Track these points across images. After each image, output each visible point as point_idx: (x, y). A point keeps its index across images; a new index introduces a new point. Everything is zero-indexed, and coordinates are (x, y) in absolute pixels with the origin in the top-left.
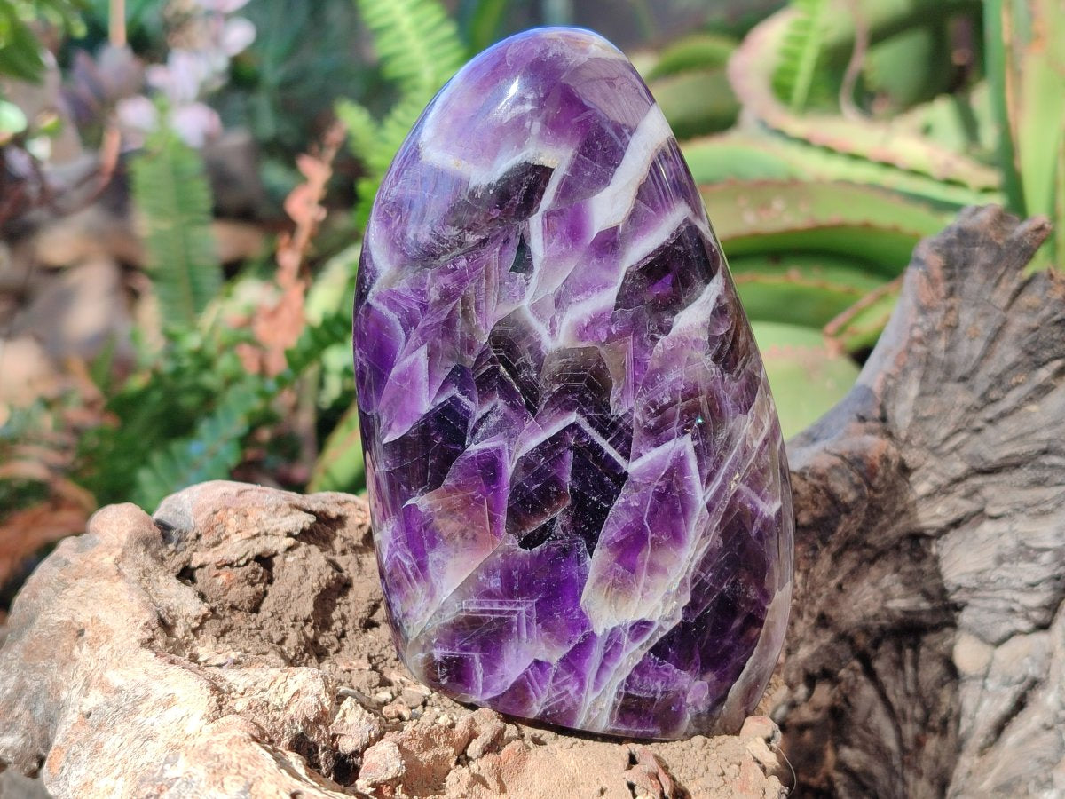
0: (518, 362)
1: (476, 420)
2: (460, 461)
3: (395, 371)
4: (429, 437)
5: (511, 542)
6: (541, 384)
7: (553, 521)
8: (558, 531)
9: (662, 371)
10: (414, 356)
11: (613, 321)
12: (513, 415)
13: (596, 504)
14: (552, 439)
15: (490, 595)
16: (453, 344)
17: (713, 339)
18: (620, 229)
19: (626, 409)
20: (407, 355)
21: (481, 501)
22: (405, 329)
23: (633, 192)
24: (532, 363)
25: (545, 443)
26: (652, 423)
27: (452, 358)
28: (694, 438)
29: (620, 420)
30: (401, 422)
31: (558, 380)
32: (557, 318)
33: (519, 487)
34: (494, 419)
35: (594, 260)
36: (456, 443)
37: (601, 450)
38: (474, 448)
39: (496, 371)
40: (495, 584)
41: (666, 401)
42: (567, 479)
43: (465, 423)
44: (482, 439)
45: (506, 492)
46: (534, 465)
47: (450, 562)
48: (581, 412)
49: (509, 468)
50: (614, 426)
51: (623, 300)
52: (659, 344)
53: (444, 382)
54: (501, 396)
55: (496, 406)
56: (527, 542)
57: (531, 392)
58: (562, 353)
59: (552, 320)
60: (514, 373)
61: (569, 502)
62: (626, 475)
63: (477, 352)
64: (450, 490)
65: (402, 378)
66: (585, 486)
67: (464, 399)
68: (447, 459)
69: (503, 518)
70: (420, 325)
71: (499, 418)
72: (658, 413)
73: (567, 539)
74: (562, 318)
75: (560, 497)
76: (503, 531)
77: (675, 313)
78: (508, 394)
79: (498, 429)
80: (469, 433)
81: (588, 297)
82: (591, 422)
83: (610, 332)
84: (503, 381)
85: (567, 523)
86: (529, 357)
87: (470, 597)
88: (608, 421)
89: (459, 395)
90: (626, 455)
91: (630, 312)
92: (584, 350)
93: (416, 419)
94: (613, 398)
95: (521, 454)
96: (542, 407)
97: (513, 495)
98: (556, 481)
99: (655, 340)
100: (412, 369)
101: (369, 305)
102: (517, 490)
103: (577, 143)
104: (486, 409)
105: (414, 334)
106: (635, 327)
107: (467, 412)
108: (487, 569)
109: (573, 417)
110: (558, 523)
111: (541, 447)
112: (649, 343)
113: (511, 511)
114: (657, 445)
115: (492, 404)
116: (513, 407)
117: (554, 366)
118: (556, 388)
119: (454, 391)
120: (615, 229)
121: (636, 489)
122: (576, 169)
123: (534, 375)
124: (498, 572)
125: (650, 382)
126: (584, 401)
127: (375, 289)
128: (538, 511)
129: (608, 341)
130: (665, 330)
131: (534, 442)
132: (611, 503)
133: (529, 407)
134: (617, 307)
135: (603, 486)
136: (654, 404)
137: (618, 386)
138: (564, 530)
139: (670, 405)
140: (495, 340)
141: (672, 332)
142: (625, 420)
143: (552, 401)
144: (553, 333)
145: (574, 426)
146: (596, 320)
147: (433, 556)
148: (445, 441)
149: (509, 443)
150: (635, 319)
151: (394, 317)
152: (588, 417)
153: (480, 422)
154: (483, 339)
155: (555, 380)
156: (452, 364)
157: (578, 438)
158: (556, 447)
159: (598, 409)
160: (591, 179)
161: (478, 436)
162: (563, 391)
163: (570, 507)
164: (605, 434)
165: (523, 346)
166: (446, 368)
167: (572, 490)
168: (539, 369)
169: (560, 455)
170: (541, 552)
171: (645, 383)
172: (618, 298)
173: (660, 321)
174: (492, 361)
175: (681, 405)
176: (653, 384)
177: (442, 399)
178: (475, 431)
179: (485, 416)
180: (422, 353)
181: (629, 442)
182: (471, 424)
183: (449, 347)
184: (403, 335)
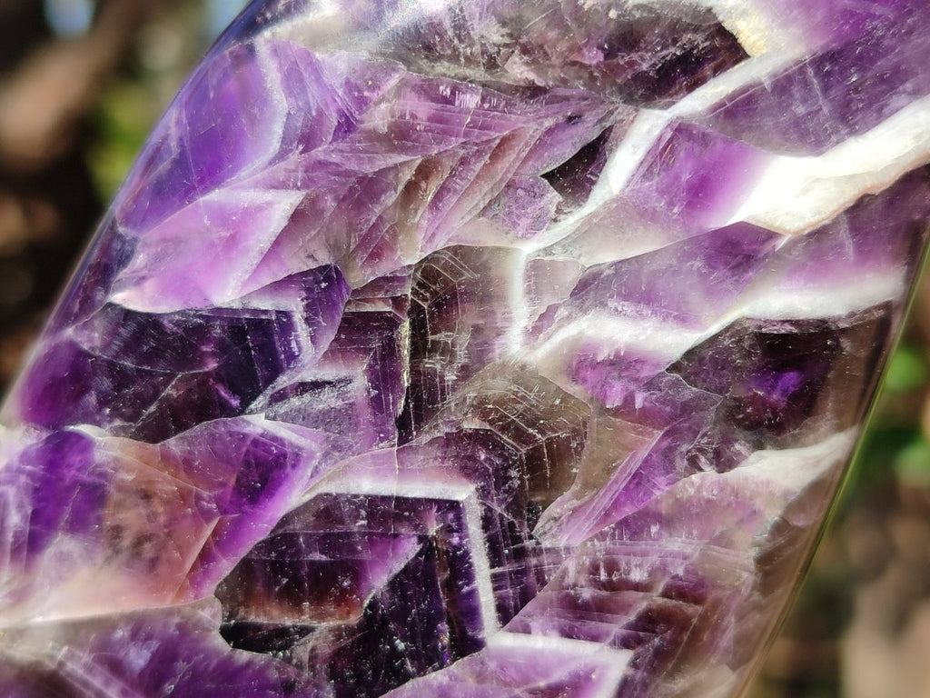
0: (441, 337)
1: (298, 378)
2: (222, 426)
3: (216, 196)
4: (195, 349)
5: (211, 614)
6: (452, 399)
7: (305, 631)
8: (302, 651)
9: (667, 522)
10: (269, 196)
11: (650, 385)
12: (366, 415)
13: (395, 653)
14: (401, 501)
15: (116, 667)
16: (351, 227)
17: (781, 527)
18: (780, 244)
19: (562, 542)
20: (256, 185)
21: (206, 515)
22: (286, 140)
23: (849, 195)
24: (462, 357)
25: (385, 499)
26: (587, 593)
27: (334, 248)
28: (634, 665)
29: (537, 552)
30: (168, 289)
31: (484, 415)
32: (563, 312)
33: (290, 539)
34: (328, 400)
35: (698, 263)
36: (234, 390)
37: (469, 577)
38: (258, 422)
39: (393, 323)
40: (138, 658)
41: (637, 576)
42: (378, 582)
43: (276, 371)
44: (286, 418)
45: (262, 527)
46: (341, 522)
47: (84, 572)
48: (484, 494)
49: (295, 496)
50: (520, 554)
51: (694, 363)
52: (696, 478)
53: (290, 279)
54: (371, 371)
55: (348, 381)
56: (237, 634)
57: (425, 400)
58: (522, 375)
59: (552, 310)
60: (419, 349)
61: (354, 619)
62: (477, 645)
63: (384, 269)
64: (167, 458)
65: (222, 216)
66: (400, 615)
67: (302, 331)
68: (202, 407)
69: (225, 566)
70: (319, 153)
71: (338, 404)
72: (608, 586)
73: (307, 674)
74: (569, 319)
75: (344, 599)
76: (210, 589)
77: (759, 446)
78: (383, 378)
79: (323, 420)
80: (269, 391)
81: (639, 316)
82: (487, 522)
83: (629, 400)
84: (390, 349)
85: (325, 650)
86: (462, 341)
87: (81, 646)
88: (518, 539)
89: (298, 317)
90: (505, 614)
91: (690, 392)
92: (566, 398)
93: (196, 303)
94: (554, 509)
95: (333, 488)
96: (425, 438)
97: (270, 544)
98: (357, 572)
99: (694, 465)
100: (250, 214)
101: (251, 50)
102: (282, 539)
103: (819, 44)
104: (328, 373)
105: (295, 157)
106: (676, 420)
107: (292, 357)
108: (139, 628)
109: (464, 492)
110: (311, 641)
111: (373, 502)
112: (681, 464)
113: (246, 567)
114: (568, 634)
115: (343, 373)
116: (377, 404)
117: (497, 387)
118: (472, 424)
119: (295, 304)
120: (771, 235)
121: (481, 677)
122: (784, 84)
123: (450, 377)
124: (155, 645)
125: (633, 527)
126: (502, 478)
127: (282, 30)
128: (292, 598)
129: (616, 412)
130: (724, 462)
131: (367, 484)
132: (421, 671)
133: (403, 423)
134: (675, 367)
135: (430, 635)
136: (612, 567)
137: (577, 496)
138: (313, 656)
139: (638, 587)
140: (428, 273)
141: (731, 475)
142: (545, 559)
143: (449, 440)
144: (535, 331)
145: (454, 506)
146: (623, 363)
147: (63, 543)
148: (218, 375)
149: (326, 455)
150: (686, 408)
151: (280, 102)
152: (489, 510)
153: (303, 388)
154: (410, 254)
155: (480, 408)
156: (324, 258)
157: (449, 530)
158: (398, 518)
159: (515, 508)
160: (797, 123)
161: (282, 408)
162: (479, 438)
163: (351, 631)
164: (495, 557)
165: (468, 317)
166: (311, 256)
167: (373, 605)
168: (466, 373)
169: (396, 536)
170: (249, 664)
171: (624, 524)
172: (689, 354)
173: (727, 441)
174: (398, 302)
175: (655, 599)
176: (635, 535)
177: (266, 304)
178: (280, 397)
179: (317, 385)
180: (285, 203)
181: (525, 597)
182: (284, 381)
183: (339, 227)
184: (274, 146)
